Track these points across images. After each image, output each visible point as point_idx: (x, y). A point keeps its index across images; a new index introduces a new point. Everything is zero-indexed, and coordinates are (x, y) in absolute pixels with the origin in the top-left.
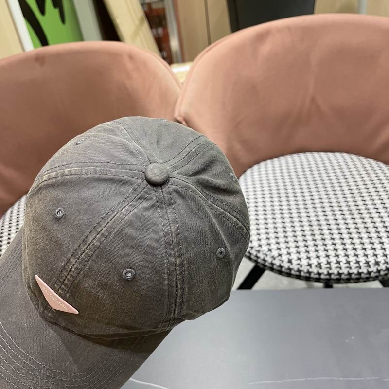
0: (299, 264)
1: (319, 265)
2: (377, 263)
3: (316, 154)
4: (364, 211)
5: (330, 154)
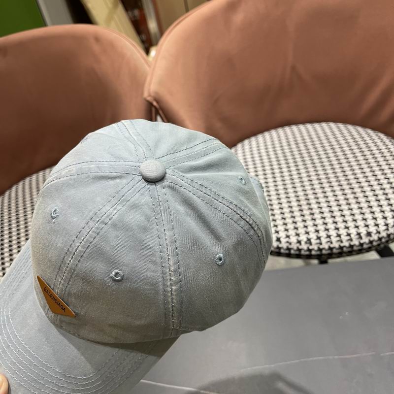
0: (288, 242)
1: (309, 241)
2: (369, 234)
3: (302, 127)
4: (353, 181)
5: (317, 125)
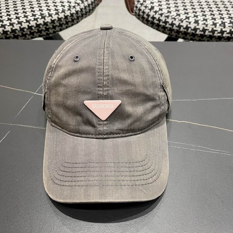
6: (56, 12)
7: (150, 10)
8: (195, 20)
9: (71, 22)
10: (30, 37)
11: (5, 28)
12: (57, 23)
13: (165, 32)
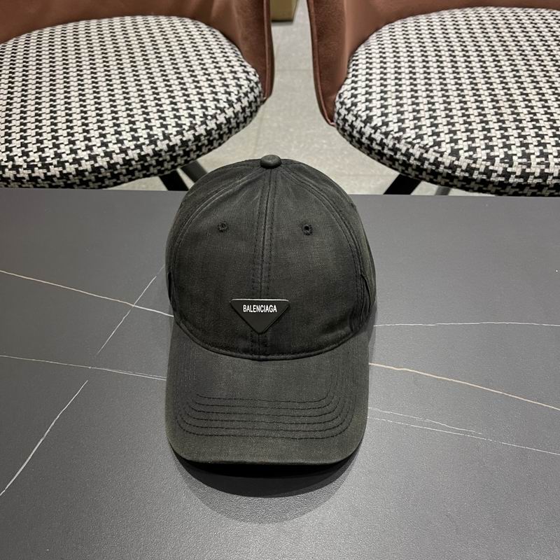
6: (178, 129)
7: (365, 122)
8: (452, 147)
9: (207, 146)
10: (126, 178)
11: (80, 165)
12: (179, 150)
13: (393, 166)
